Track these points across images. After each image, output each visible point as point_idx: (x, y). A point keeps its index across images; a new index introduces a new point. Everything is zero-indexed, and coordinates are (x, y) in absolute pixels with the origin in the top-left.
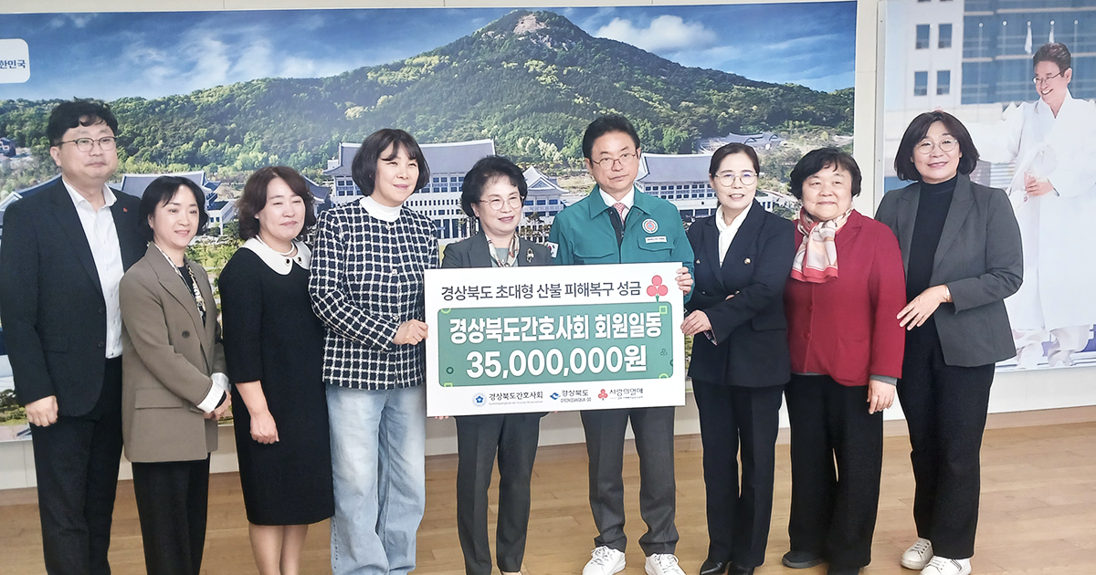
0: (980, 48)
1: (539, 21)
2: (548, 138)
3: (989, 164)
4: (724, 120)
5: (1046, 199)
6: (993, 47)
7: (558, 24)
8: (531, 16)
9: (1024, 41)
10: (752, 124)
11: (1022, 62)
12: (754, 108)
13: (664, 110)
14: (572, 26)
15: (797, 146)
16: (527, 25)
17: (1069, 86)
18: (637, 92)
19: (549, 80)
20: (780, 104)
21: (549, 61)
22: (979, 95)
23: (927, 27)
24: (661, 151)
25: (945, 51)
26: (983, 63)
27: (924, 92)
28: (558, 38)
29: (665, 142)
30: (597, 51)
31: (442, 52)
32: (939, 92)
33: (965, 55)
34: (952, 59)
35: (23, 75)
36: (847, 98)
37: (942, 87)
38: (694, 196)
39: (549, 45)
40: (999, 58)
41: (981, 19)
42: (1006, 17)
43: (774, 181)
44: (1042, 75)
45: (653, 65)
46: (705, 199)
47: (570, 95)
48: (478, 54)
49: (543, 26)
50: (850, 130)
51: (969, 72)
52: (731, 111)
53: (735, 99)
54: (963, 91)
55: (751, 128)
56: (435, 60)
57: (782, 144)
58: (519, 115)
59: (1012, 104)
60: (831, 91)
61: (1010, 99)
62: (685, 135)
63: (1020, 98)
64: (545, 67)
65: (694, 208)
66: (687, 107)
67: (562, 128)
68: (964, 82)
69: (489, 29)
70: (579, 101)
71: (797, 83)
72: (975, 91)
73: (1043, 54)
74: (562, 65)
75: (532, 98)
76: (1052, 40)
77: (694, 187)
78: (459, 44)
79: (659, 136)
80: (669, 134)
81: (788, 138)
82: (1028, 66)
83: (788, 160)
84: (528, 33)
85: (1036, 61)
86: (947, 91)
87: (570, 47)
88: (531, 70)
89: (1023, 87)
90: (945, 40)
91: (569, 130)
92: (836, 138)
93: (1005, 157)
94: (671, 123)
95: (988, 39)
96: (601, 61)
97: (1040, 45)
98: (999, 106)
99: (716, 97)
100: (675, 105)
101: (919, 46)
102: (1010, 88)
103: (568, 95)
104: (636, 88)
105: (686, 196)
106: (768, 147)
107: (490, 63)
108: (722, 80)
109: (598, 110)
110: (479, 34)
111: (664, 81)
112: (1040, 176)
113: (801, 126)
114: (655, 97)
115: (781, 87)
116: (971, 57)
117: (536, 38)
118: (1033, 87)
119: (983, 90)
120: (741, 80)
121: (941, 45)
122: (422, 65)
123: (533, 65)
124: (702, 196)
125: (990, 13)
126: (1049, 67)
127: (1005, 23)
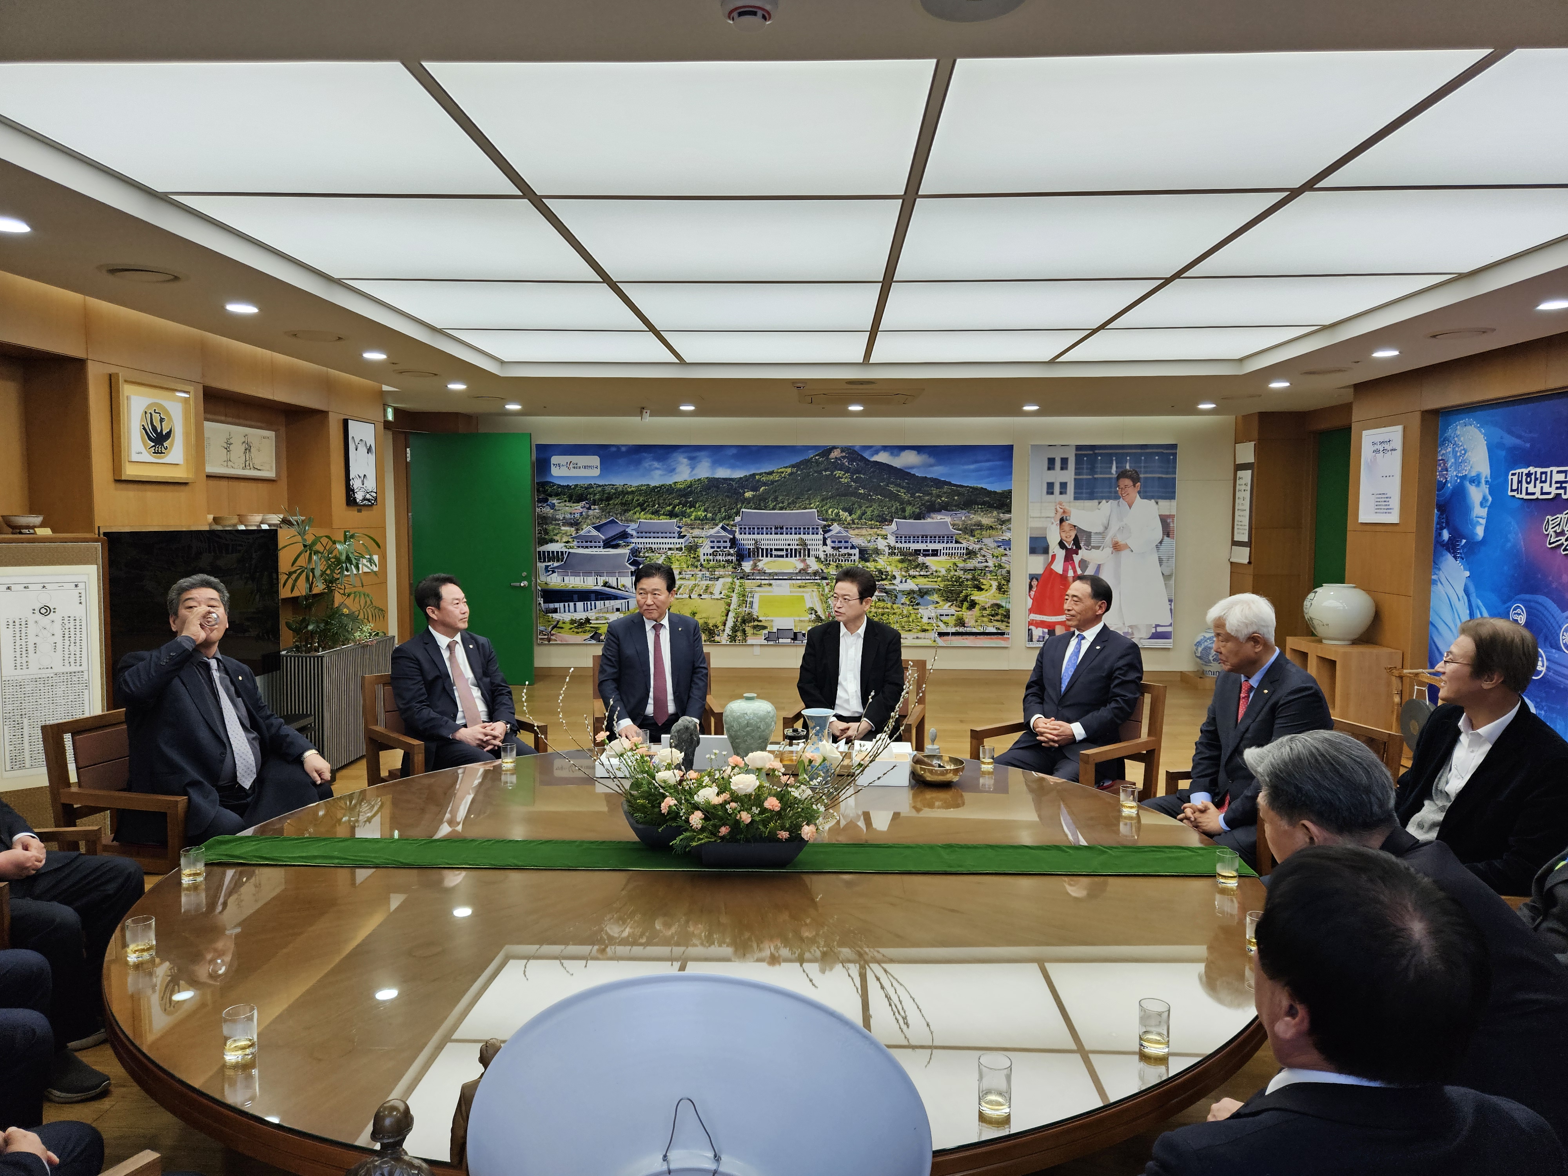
0: (1085, 471)
1: (842, 452)
2: (844, 510)
3: (1091, 533)
4: (939, 503)
5: (1124, 554)
6: (1092, 470)
7: (852, 453)
8: (838, 450)
9: (1111, 468)
10: (955, 506)
11: (1110, 479)
12: (956, 498)
13: (906, 497)
14: (859, 455)
15: (980, 519)
16: (835, 454)
17: (1139, 492)
18: (892, 488)
19: (846, 481)
20: (970, 496)
21: (846, 472)
22: (1084, 495)
23: (1054, 459)
24: (905, 518)
25: (1064, 472)
26: (1086, 479)
27: (1052, 493)
28: (851, 461)
29: (907, 514)
30: (871, 467)
31: (793, 466)
32: (1061, 493)
33: (1076, 474)
34: (1069, 476)
35: (597, 472)
36: (1008, 494)
37: (1063, 490)
38: (922, 542)
39: (847, 463)
40: (1096, 476)
41: (1085, 455)
42: (1100, 455)
43: (967, 536)
44: (1122, 486)
45: (901, 474)
46: (928, 544)
47: (857, 488)
48: (811, 468)
49: (844, 454)
50: (1009, 512)
51: (1078, 484)
52: (943, 499)
53: (945, 493)
54: (1075, 493)
55: (954, 508)
56: (789, 470)
57: (971, 517)
58: (830, 498)
59: (1104, 501)
60: (999, 490)
61: (1103, 498)
62: (918, 510)
63: (1108, 498)
64: (844, 474)
65: (922, 549)
66: (919, 496)
67: (852, 505)
68: (1075, 488)
69: (817, 455)
70: (862, 491)
71: (980, 486)
72: (1082, 493)
73: (1122, 475)
74: (853, 474)
75: (837, 489)
76: (1128, 467)
77: (922, 537)
78: (801, 463)
79: (904, 510)
80: (909, 509)
81: (975, 514)
82: (1114, 481)
83: (974, 525)
84: (836, 458)
85: (1118, 478)
86: (1066, 493)
87: (857, 464)
88: (837, 475)
89: (1110, 492)
90: (1064, 466)
91: (856, 506)
92: (1001, 515)
93: (1100, 529)
94: (910, 504)
95: (1089, 466)
96: (873, 472)
97: (1121, 470)
98: (1096, 502)
99: (935, 491)
100: (913, 495)
101: (1049, 469)
102: (1102, 492)
103: (856, 488)
104: (892, 486)
105: (918, 542)
106: (963, 518)
107: (816, 472)
108: (938, 483)
109: (871, 496)
110: (812, 458)
111: (907, 483)
112: (1121, 540)
113: (982, 508)
114: (902, 490)
115: (971, 487)
116: (1079, 475)
117: (840, 460)
118: (1116, 492)
119: (1086, 493)
120: (950, 484)
121: (1062, 469)
122: (783, 473)
123: (838, 473)
124: (926, 542)
125: (1091, 452)
126: (1127, 482)
127: (1099, 458)
